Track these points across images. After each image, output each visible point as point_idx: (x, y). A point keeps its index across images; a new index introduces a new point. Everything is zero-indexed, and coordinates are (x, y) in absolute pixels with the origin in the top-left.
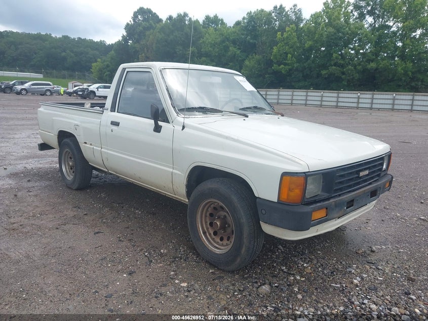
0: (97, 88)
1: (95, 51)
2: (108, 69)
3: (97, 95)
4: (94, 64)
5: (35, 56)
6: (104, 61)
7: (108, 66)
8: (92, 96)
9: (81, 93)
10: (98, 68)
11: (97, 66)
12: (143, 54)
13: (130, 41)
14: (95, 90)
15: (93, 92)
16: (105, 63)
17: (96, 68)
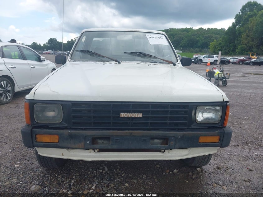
0: (204, 58)
1: (217, 35)
2: (220, 46)
3: (203, 61)
4: (211, 43)
5: (182, 40)
6: (219, 41)
7: (220, 44)
8: (200, 62)
9: (193, 60)
10: (213, 45)
11: (213, 44)
12: (245, 34)
13: (237, 26)
14: (202, 59)
15: (201, 60)
16: (219, 42)
17: (212, 45)
